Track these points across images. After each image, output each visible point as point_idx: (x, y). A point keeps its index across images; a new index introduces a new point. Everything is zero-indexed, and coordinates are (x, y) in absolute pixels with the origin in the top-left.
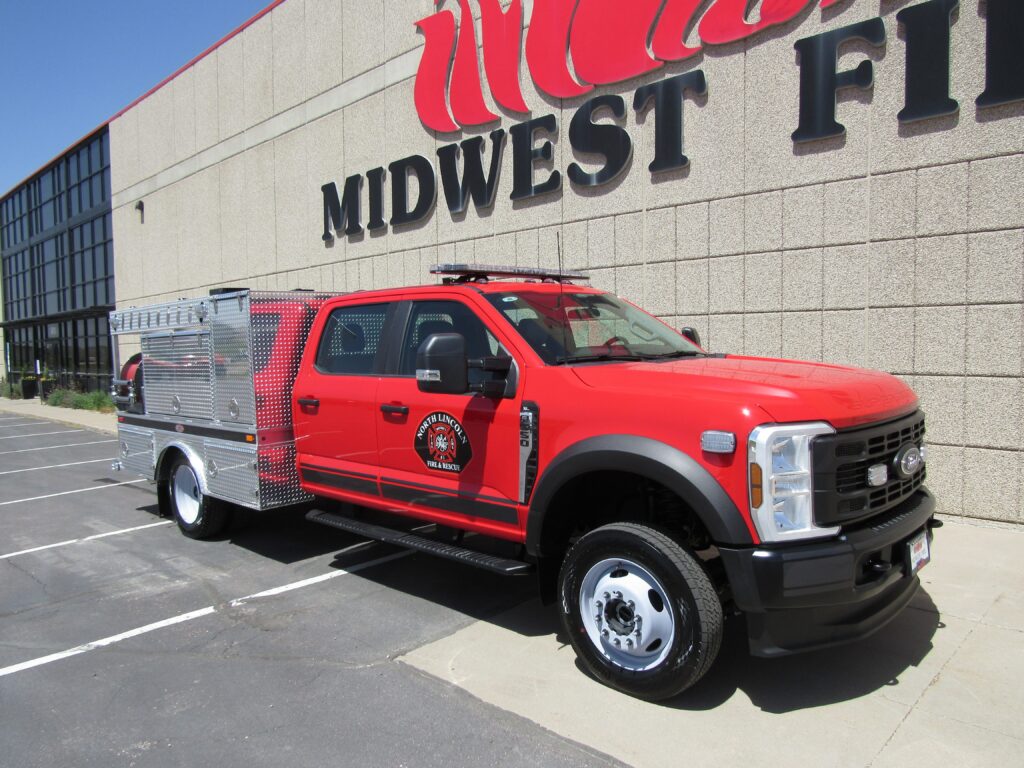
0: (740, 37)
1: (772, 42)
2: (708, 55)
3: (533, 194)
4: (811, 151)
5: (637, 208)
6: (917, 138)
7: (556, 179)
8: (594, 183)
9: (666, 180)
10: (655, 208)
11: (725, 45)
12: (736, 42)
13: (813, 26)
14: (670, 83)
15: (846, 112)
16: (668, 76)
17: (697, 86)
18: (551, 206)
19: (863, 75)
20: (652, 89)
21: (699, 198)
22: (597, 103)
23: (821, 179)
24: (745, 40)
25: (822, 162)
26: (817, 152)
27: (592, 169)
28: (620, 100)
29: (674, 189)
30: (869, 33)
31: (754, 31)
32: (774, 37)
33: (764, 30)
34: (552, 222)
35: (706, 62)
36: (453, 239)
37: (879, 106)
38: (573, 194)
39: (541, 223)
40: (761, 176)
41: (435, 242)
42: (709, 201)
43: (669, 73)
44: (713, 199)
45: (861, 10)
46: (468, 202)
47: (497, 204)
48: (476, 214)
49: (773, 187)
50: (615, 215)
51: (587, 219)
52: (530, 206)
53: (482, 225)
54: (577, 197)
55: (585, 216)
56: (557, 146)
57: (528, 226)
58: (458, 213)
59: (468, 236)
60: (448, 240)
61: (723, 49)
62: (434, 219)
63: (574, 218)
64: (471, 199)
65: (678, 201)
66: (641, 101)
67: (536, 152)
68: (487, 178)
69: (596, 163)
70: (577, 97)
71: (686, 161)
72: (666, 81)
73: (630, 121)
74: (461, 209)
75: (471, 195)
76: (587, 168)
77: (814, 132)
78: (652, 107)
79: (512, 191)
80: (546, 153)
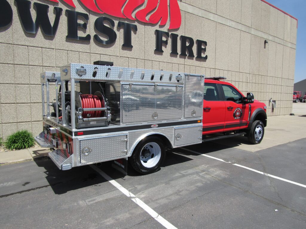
1: (150, 27)
2: (137, 22)
3: (78, 39)
4: (157, 54)
5: (117, 55)
6: (172, 58)
7: (89, 37)
8: (105, 44)
9: (126, 50)
10: (123, 57)
11: (141, 22)
12: (143, 22)
13: (157, 28)
15: (163, 48)
16: (126, 22)
17: (135, 29)
20: (123, 23)
21: (134, 57)
22: (105, 19)
23: (159, 61)
24: (145, 23)
25: (158, 57)
26: (158, 55)
27: (104, 39)
29: (126, 53)
30: (167, 34)
31: (148, 22)
32: (151, 26)
33: (149, 23)
34: (86, 51)
35: (136, 23)
36: (26, 44)
37: (167, 50)
38: (95, 44)
39: (81, 51)
40: (148, 56)
41: (11, 42)
42: (137, 59)
43: (127, 21)
44: (138, 59)
45: (165, 29)
46: (38, 31)
47: (56, 36)
48: (43, 37)
49: (150, 60)
50: (110, 55)
51: (100, 54)
52: (75, 43)
53: (47, 43)
54: (96, 46)
55: (99, 53)
56: (88, 26)
57: (73, 50)
58: (31, 34)
59: (37, 46)
60: (23, 44)
61: (140, 22)
62: (9, 30)
63: (95, 52)
64: (39, 30)
65: (129, 57)
66: (120, 25)
67: (80, 25)
68: (52, 24)
69: (105, 38)
70: (96, 13)
71: (132, 47)
72: (127, 23)
73: (115, 29)
74: (34, 33)
75: (40, 28)
76: (102, 38)
77: (159, 50)
78: (122, 28)
79: (67, 35)
80: (84, 27)
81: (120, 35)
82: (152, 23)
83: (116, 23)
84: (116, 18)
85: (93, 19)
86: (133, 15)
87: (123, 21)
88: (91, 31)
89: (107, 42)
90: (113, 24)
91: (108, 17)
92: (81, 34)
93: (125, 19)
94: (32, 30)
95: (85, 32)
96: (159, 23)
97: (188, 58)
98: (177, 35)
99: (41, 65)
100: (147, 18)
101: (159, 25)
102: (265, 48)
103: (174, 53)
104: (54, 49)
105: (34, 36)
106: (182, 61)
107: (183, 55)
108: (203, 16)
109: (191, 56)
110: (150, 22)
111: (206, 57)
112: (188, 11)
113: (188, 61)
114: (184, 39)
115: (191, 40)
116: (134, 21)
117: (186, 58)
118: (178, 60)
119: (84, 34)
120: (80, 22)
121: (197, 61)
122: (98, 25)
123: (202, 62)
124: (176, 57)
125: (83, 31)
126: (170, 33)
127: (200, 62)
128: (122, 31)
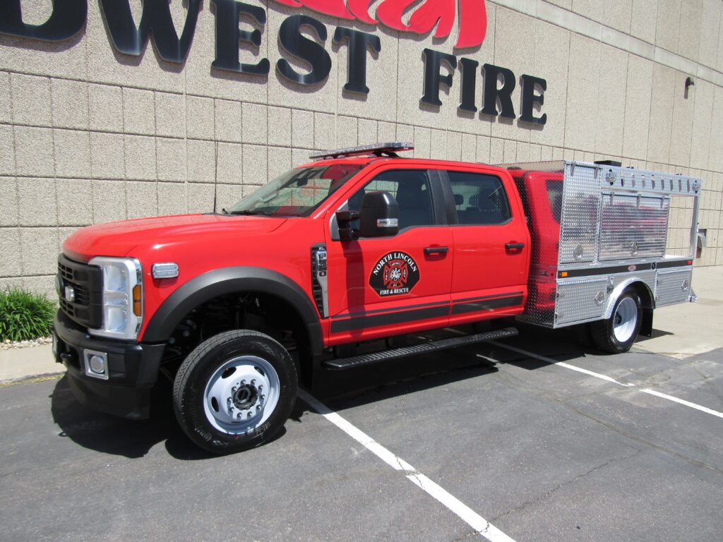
0: (398, 29)
1: (411, 41)
2: (380, 29)
3: (241, 71)
4: (427, 110)
5: (331, 111)
6: (463, 119)
7: (265, 64)
8: (302, 82)
9: (352, 99)
10: (344, 115)
11: (389, 28)
12: (395, 30)
13: (427, 43)
14: (359, 35)
15: (442, 95)
16: (354, 28)
17: (376, 45)
18: (257, 86)
19: (448, 81)
20: (348, 32)
21: (371, 117)
22: (305, 20)
23: (430, 126)
24: (399, 31)
25: (428, 117)
26: (429, 111)
27: (302, 71)
28: (324, 28)
29: (354, 106)
30: (451, 60)
31: (406, 30)
32: (413, 39)
33: (409, 33)
34: (257, 100)
35: (378, 33)
36: (119, 82)
37: (451, 98)
38: (278, 83)
39: (245, 98)
40: (405, 115)
41: (83, 77)
42: (377, 120)
43: (356, 26)
44: (380, 121)
45: (447, 48)
46: (146, 48)
47: (187, 63)
48: (157, 65)
49: (410, 123)
50: (314, 112)
51: (291, 108)
52: (231, 79)
53: (166, 79)
54: (282, 88)
55: (289, 105)
56: (263, 36)
57: (229, 96)
58: (129, 55)
59: (144, 86)
60: (110, 81)
61: (386, 30)
62: (80, 48)
63: (279, 104)
64: (149, 46)
65: (360, 115)
66: (340, 36)
67: (244, 34)
68: (179, 32)
69: (303, 68)
70: (284, 5)
71: (367, 90)
72: (357, 32)
73: (328, 46)
74: (137, 53)
75: (150, 41)
76: (296, 69)
77: (430, 100)
78: (344, 44)
79: (213, 59)
80: (256, 39)
81: (339, 60)
82: (416, 32)
83: (331, 30)
84: (332, 19)
85: (275, 20)
86: (372, 12)
87: (346, 25)
88: (270, 50)
89: (308, 78)
90: (322, 33)
91: (311, 15)
92: (246, 57)
93: (352, 21)
94: (132, 47)
95: (256, 53)
96: (434, 33)
97: (500, 121)
98: (476, 64)
99: (153, 133)
100: (405, 19)
101: (433, 37)
102: (686, 97)
103: (467, 106)
104: (182, 94)
105: (135, 61)
106: (485, 125)
107: (488, 112)
108: (539, 16)
109: (508, 114)
110: (412, 30)
111: (544, 118)
112: (504, 4)
113: (498, 128)
114: (492, 72)
115: (508, 76)
116: (373, 26)
117: (494, 121)
118: (475, 124)
119: (253, 57)
120: (246, 27)
121: (521, 129)
122: (288, 36)
123: (532, 130)
124: (472, 117)
125: (251, 51)
126: (459, 58)
127: (528, 130)
128: (344, 50)
